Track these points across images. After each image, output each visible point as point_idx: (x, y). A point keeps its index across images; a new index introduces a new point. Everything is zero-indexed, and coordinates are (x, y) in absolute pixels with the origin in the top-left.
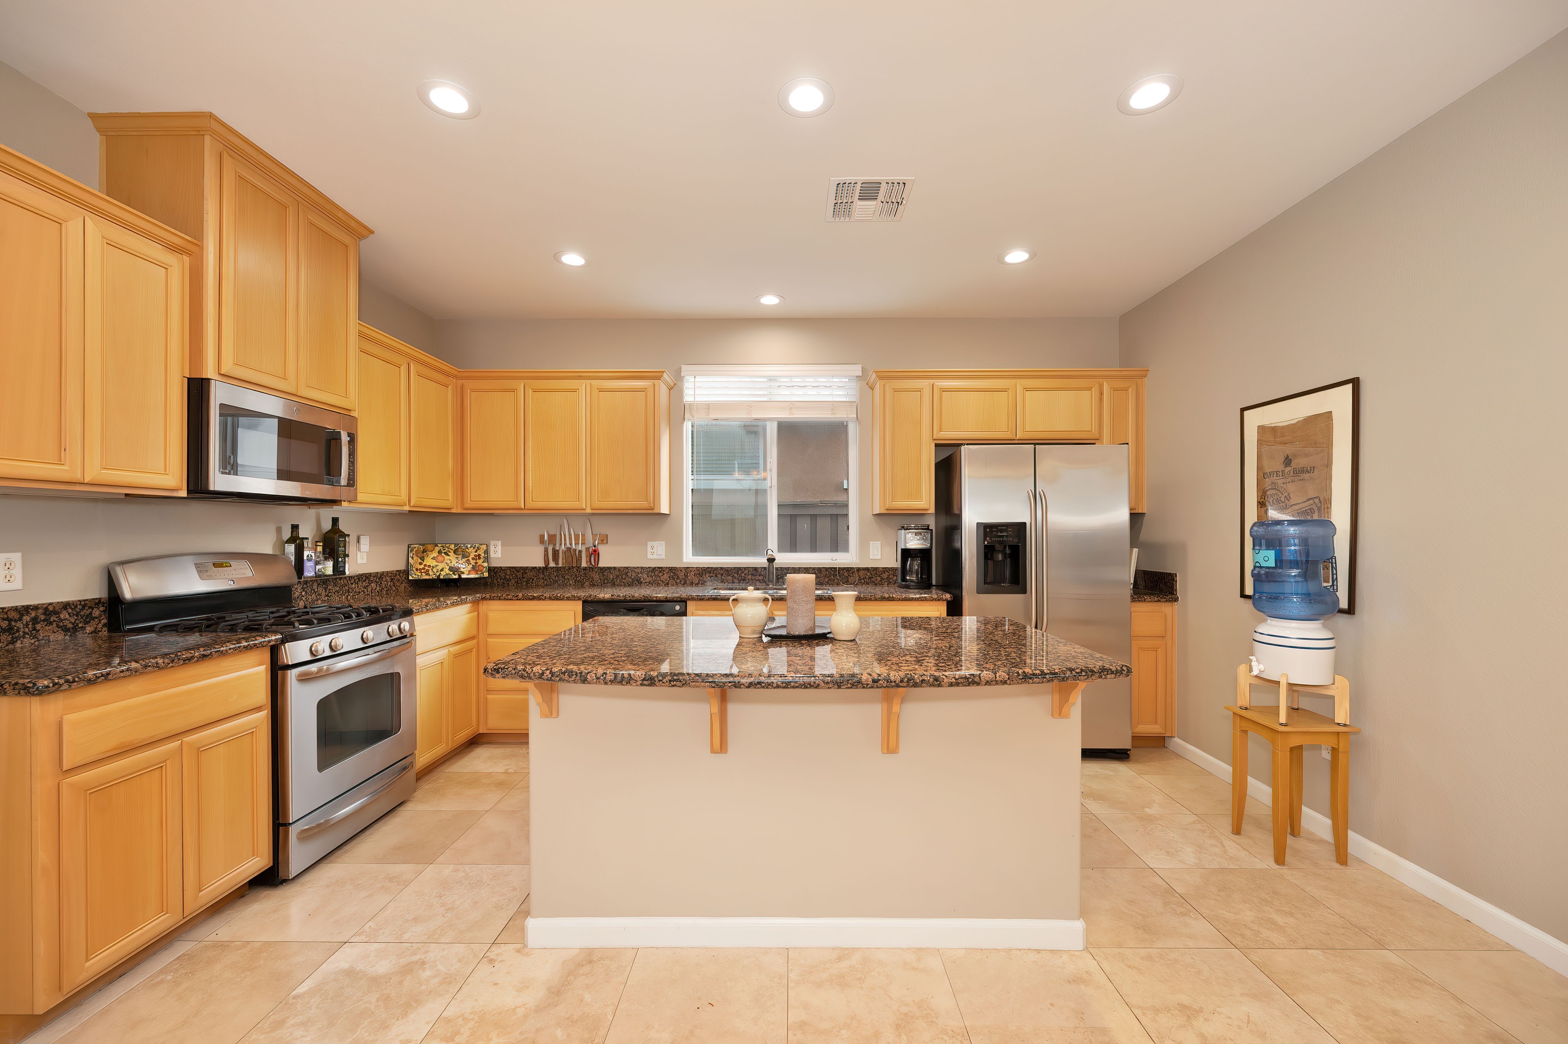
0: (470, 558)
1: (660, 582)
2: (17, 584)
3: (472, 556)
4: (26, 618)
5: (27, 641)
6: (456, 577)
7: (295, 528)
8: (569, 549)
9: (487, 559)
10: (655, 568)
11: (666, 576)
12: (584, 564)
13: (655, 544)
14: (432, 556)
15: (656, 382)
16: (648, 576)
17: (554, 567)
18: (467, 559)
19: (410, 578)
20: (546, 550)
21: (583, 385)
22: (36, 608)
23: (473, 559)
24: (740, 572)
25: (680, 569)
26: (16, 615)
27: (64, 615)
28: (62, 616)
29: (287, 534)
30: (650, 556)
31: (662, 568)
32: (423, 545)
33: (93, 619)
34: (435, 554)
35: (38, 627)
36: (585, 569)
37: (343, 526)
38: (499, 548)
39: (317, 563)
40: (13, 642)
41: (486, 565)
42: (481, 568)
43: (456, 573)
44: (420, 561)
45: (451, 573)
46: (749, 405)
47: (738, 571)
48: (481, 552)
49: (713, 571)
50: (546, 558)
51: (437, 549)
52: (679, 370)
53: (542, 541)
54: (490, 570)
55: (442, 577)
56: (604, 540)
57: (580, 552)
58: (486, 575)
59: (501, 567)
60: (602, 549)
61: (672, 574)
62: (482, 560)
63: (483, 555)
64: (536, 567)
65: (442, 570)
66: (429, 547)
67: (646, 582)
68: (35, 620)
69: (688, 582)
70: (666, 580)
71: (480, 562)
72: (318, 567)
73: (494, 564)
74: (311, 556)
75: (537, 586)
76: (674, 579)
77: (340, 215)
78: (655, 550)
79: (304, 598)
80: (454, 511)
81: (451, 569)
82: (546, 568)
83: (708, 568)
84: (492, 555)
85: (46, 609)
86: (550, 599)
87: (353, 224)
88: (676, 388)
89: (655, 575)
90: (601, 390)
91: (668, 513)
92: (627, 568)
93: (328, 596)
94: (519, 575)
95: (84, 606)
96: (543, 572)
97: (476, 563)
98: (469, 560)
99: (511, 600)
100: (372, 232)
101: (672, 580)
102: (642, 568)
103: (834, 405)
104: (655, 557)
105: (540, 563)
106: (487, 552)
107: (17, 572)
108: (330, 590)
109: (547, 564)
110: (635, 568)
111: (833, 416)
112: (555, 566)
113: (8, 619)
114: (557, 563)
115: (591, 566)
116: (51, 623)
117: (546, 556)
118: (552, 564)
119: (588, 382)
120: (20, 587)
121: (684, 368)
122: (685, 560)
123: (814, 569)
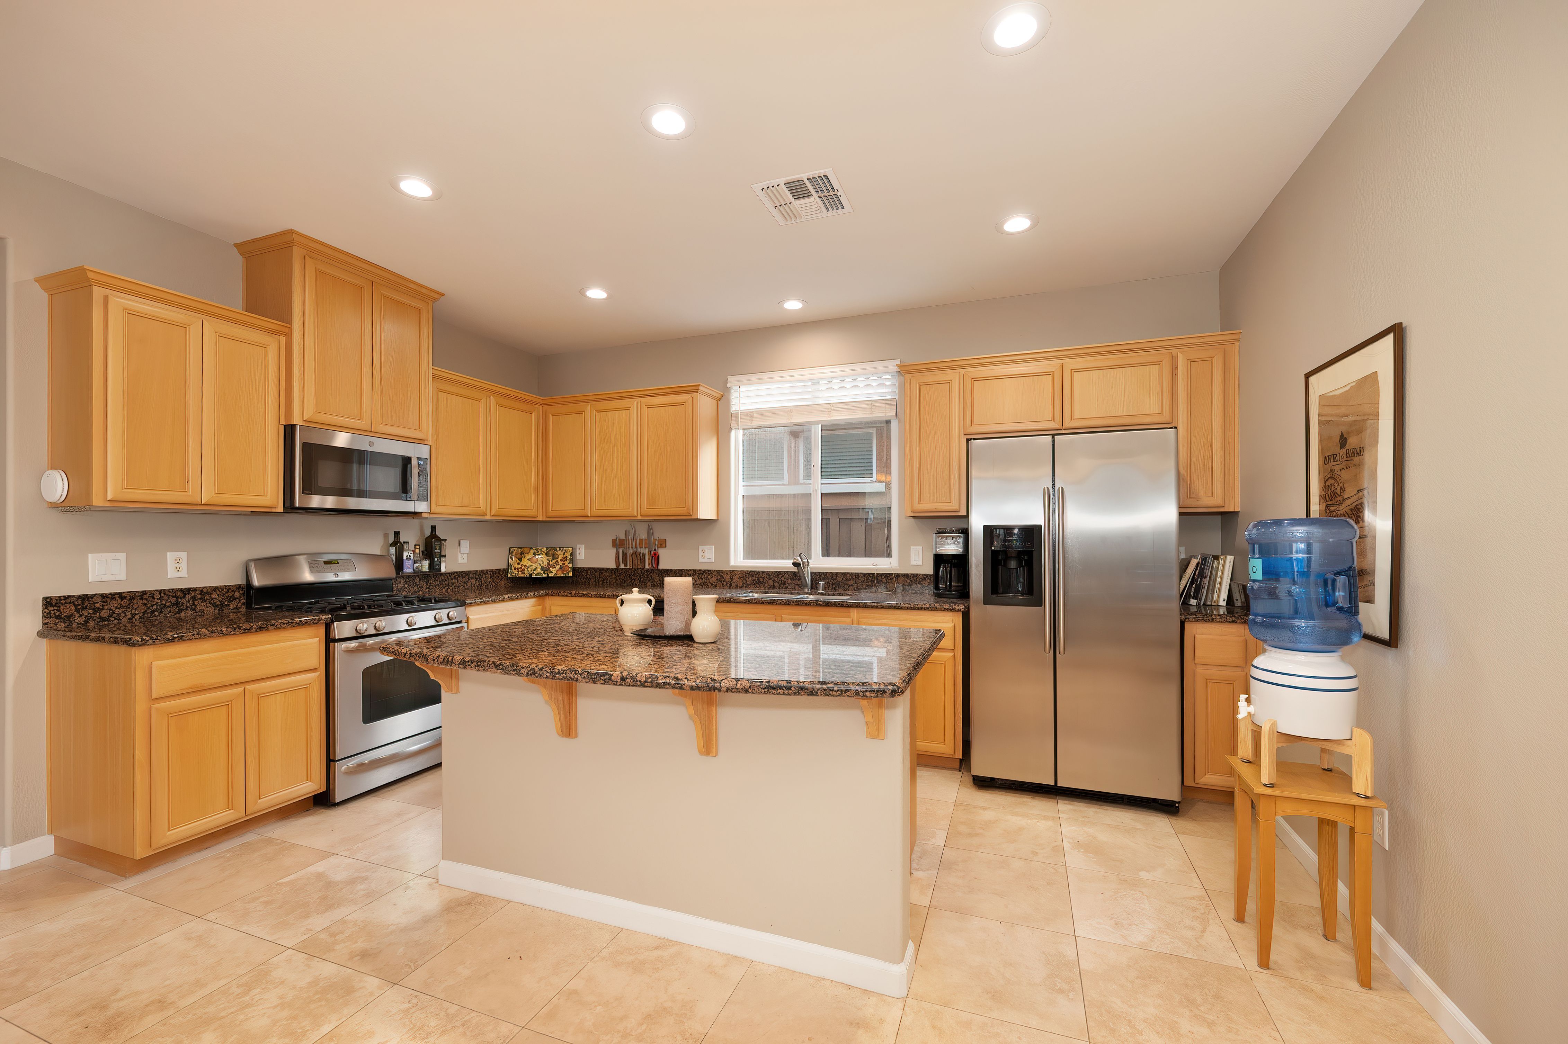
0: (559, 560)
1: (709, 584)
2: (184, 573)
3: (561, 557)
4: (188, 597)
5: (189, 612)
6: (546, 576)
7: (397, 534)
8: (635, 552)
9: (572, 561)
10: (705, 570)
11: (714, 579)
12: (647, 567)
13: (706, 548)
14: (528, 558)
15: (694, 395)
16: (699, 579)
17: (623, 569)
18: (556, 560)
19: (509, 576)
20: (617, 553)
21: (634, 403)
22: (195, 590)
23: (561, 560)
24: (780, 576)
25: (727, 572)
26: (180, 594)
27: (214, 595)
28: (213, 596)
29: (391, 540)
30: (701, 560)
31: (711, 570)
32: (521, 548)
33: (235, 599)
34: (530, 556)
35: (196, 603)
36: (647, 570)
37: (439, 533)
38: (583, 550)
39: (415, 562)
40: (179, 612)
41: (571, 565)
42: (567, 568)
43: (546, 572)
44: (518, 561)
45: (542, 572)
46: (790, 410)
47: (778, 576)
48: (568, 555)
49: (756, 575)
50: (617, 561)
51: (532, 551)
52: (726, 382)
53: (614, 545)
54: (574, 570)
55: (534, 576)
56: (663, 544)
57: (644, 555)
58: (570, 574)
59: (583, 568)
60: (661, 552)
61: (719, 577)
62: (568, 561)
63: (569, 557)
64: (609, 568)
65: (535, 569)
66: (526, 550)
67: (697, 584)
68: (194, 598)
69: (733, 584)
70: (714, 582)
71: (566, 563)
72: (416, 565)
73: (580, 565)
74: (410, 556)
75: (611, 585)
76: (721, 582)
77: (412, 286)
78: (705, 554)
79: (407, 590)
80: (538, 519)
81: (542, 568)
82: (617, 569)
83: (751, 571)
84: (578, 557)
85: (202, 591)
86: (596, 596)
87: (424, 291)
88: (722, 399)
89: (705, 577)
90: (649, 407)
91: (714, 517)
92: (681, 570)
93: (429, 588)
94: (597, 575)
95: (228, 590)
96: (615, 573)
97: (564, 564)
98: (557, 561)
99: (567, 596)
100: (443, 295)
101: (719, 582)
102: (694, 570)
103: (873, 404)
104: (705, 560)
105: (613, 565)
106: (572, 554)
107: (184, 565)
108: (430, 583)
109: (618, 566)
110: (688, 571)
111: (871, 416)
112: (624, 567)
113: (175, 597)
114: (626, 565)
115: (652, 568)
116: (205, 601)
117: (617, 558)
118: (622, 566)
119: (639, 400)
120: (186, 575)
121: (730, 379)
122: (732, 563)
123: (851, 574)
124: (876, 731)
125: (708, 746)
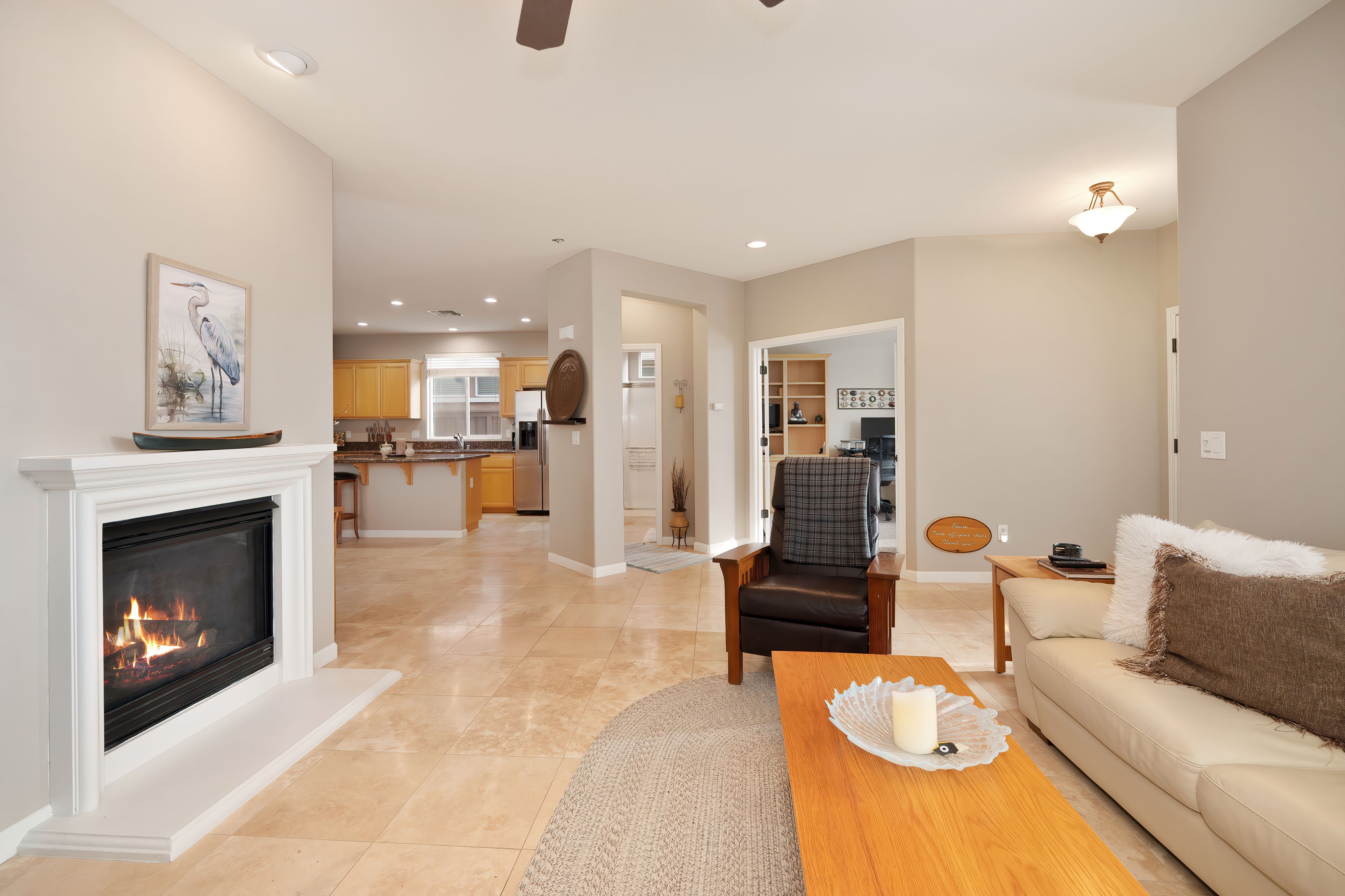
0: (337, 438)
3: (338, 437)
8: (379, 434)
9: (344, 439)
10: (415, 442)
11: (419, 446)
13: (415, 431)
15: (408, 363)
21: (378, 365)
23: (338, 438)
24: (449, 443)
25: (425, 442)
30: (413, 437)
31: (417, 442)
38: (350, 434)
41: (343, 441)
46: (454, 371)
47: (447, 445)
48: (342, 435)
49: (439, 443)
52: (424, 356)
53: (367, 431)
54: (346, 443)
56: (394, 430)
57: (384, 435)
58: (343, 445)
59: (351, 442)
60: (393, 434)
61: (423, 444)
62: (342, 439)
63: (342, 437)
64: (364, 442)
69: (428, 448)
71: (341, 440)
73: (348, 441)
75: (365, 450)
76: (425, 447)
78: (416, 434)
82: (369, 442)
83: (437, 441)
84: (347, 437)
88: (423, 364)
90: (386, 367)
91: (419, 418)
94: (358, 445)
96: (368, 444)
97: (339, 440)
101: (422, 447)
102: (409, 442)
103: (491, 370)
104: (415, 437)
105: (367, 440)
111: (489, 375)
114: (374, 440)
117: (369, 437)
118: (372, 441)
119: (381, 364)
121: (426, 355)
122: (428, 438)
123: (482, 442)
124: (454, 473)
125: (410, 482)
